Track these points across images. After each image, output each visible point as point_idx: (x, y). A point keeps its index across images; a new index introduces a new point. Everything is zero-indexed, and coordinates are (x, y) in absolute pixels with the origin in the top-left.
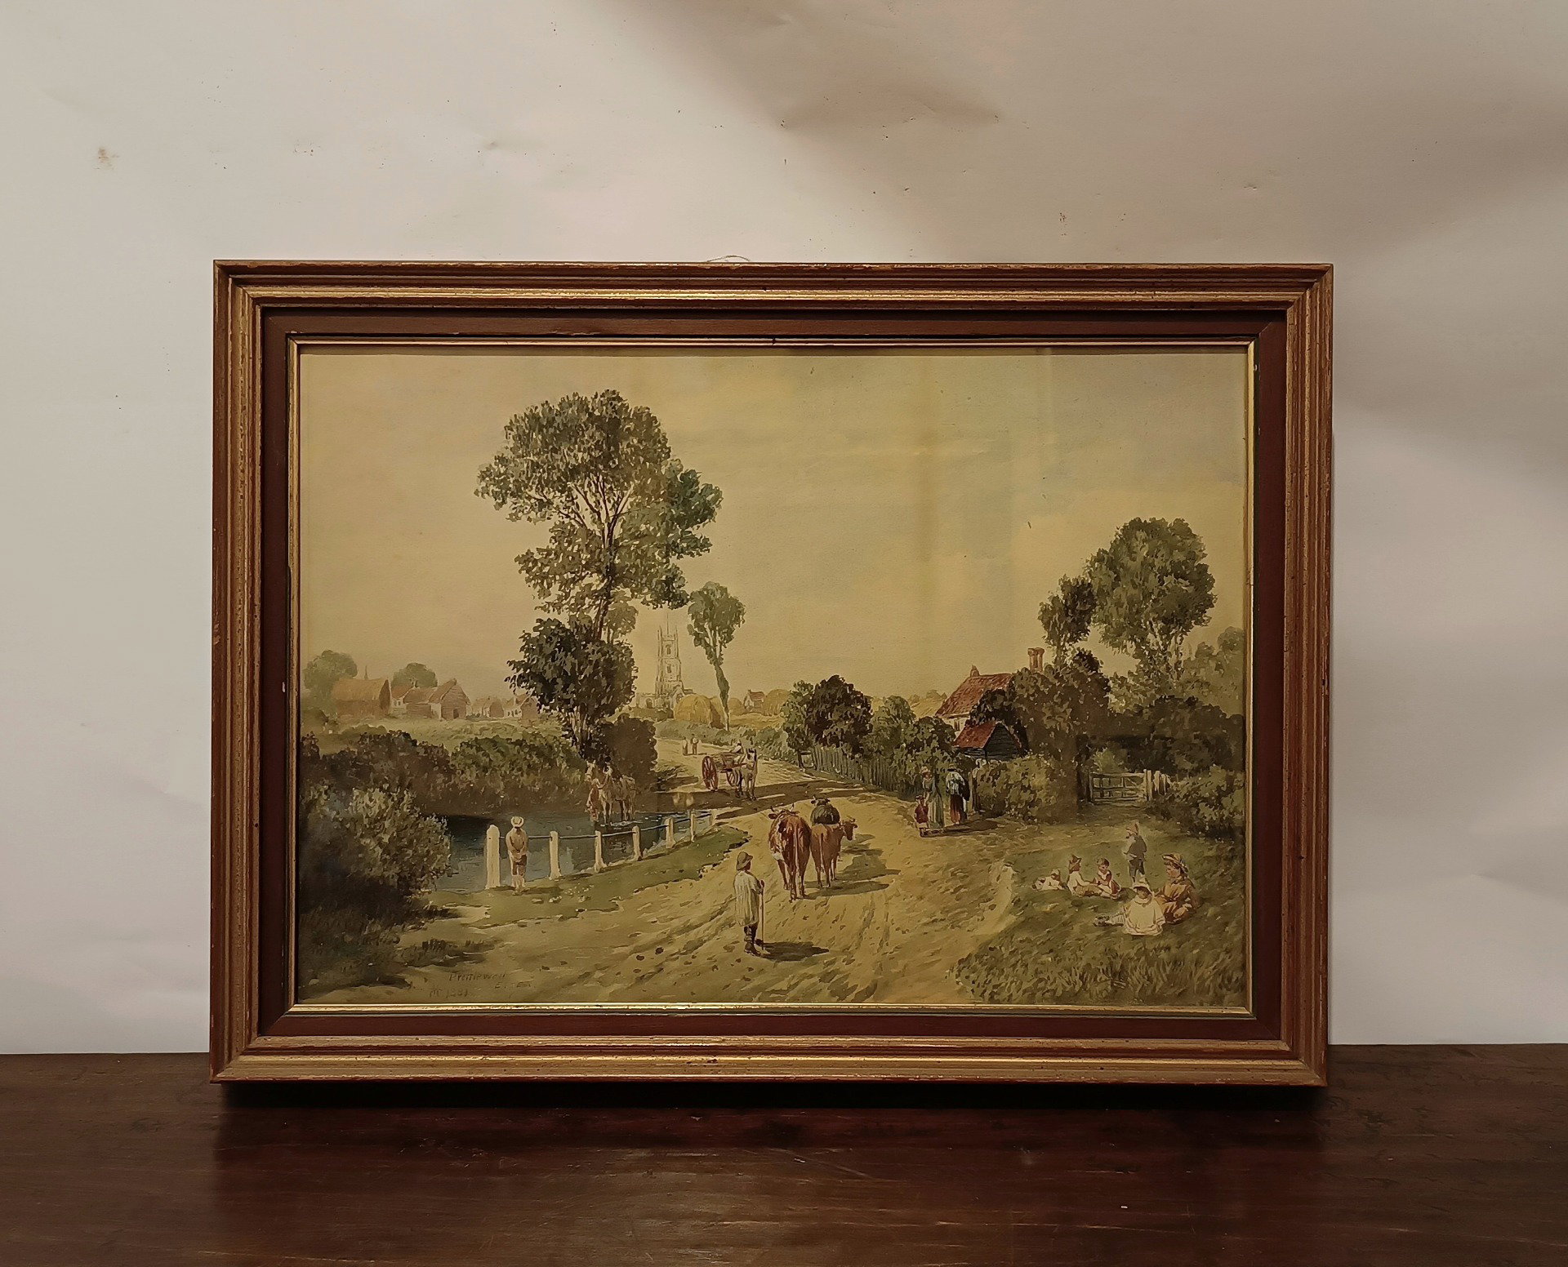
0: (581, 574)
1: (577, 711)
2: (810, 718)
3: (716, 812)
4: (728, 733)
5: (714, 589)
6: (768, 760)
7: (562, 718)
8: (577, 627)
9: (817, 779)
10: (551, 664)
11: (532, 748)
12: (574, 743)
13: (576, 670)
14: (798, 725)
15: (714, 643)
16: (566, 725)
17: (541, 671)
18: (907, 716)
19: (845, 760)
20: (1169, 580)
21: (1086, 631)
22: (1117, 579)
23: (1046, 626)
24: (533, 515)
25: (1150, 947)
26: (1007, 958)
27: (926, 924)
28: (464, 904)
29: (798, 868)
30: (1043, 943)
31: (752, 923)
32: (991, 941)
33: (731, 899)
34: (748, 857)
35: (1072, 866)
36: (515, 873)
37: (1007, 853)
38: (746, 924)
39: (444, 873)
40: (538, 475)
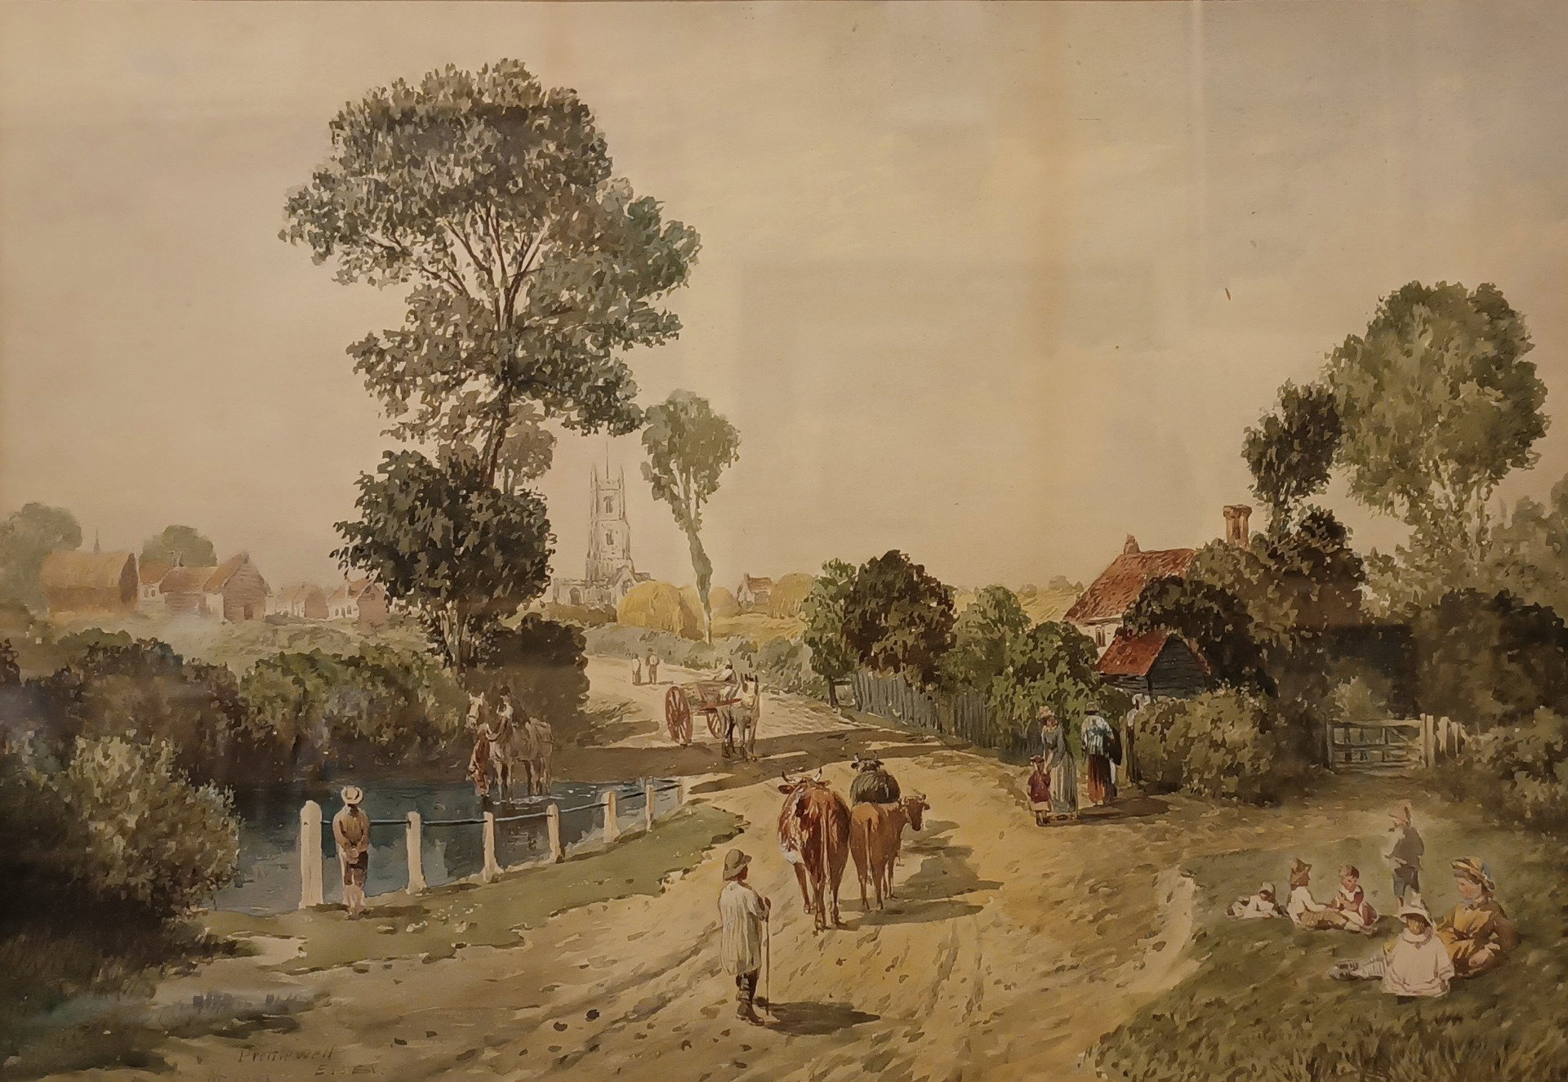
0: (459, 375)
1: (452, 608)
2: (849, 622)
3: (689, 782)
4: (711, 647)
5: (686, 401)
6: (778, 694)
7: (427, 621)
8: (452, 465)
9: (861, 727)
10: (409, 528)
11: (377, 670)
12: (448, 663)
13: (451, 538)
14: (830, 635)
15: (687, 493)
16: (433, 632)
17: (391, 539)
18: (1016, 620)
19: (909, 694)
20: (1468, 390)
21: (1324, 478)
22: (1379, 387)
23: (1256, 467)
24: (377, 273)
25: (1427, 1015)
26: (1183, 1034)
27: (1047, 974)
28: (263, 934)
29: (828, 877)
30: (1245, 1008)
31: (749, 970)
32: (1155, 1004)
33: (713, 930)
34: (743, 859)
35: (1296, 877)
36: (349, 882)
37: (1185, 854)
38: (739, 971)
39: (229, 880)
40: (387, 205)
